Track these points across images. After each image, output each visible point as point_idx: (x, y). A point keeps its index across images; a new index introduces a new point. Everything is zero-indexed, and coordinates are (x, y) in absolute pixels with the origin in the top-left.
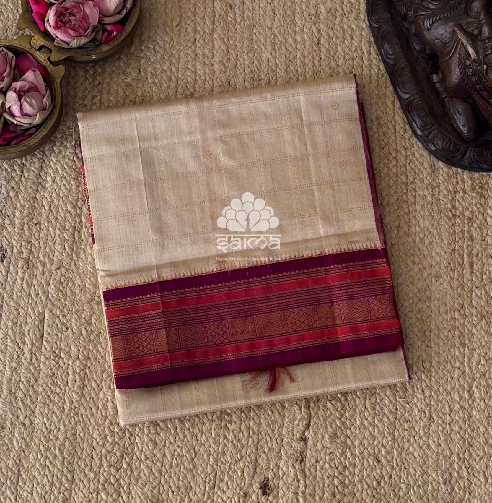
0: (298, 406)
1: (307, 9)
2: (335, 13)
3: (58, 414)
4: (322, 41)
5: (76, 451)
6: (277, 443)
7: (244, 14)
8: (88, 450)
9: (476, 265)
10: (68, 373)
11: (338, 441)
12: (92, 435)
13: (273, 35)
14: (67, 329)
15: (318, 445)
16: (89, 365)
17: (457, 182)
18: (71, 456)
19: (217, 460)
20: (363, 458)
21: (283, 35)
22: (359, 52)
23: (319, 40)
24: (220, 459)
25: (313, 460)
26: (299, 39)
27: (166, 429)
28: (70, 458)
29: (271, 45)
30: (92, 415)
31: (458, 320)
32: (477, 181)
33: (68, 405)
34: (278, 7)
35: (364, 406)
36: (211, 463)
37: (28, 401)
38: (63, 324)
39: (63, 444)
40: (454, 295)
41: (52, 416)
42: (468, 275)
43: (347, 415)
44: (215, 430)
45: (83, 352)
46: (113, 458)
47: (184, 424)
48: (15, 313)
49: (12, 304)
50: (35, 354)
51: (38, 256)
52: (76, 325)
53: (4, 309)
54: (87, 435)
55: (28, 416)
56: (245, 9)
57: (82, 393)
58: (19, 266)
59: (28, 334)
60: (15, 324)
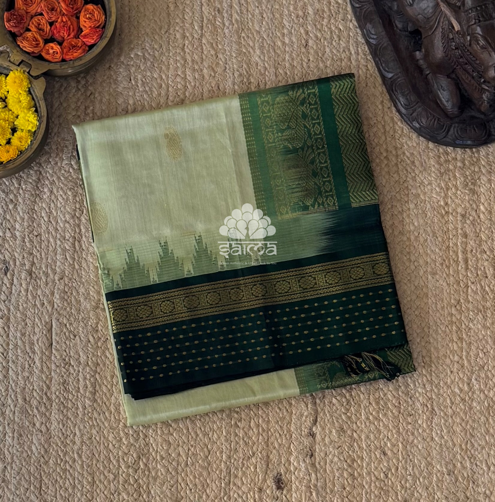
0: (305, 402)
1: (295, 11)
2: (323, 14)
3: (72, 419)
4: (311, 42)
5: (93, 454)
6: (287, 439)
7: (232, 18)
8: (105, 452)
9: (471, 261)
10: (78, 380)
11: (345, 435)
12: (108, 438)
13: (262, 38)
14: (75, 336)
15: (326, 439)
16: (98, 370)
17: (450, 179)
18: (90, 459)
19: (230, 457)
20: (370, 451)
21: (271, 38)
22: (347, 53)
23: (307, 42)
24: (233, 456)
25: (322, 454)
26: (287, 40)
27: (178, 429)
28: (88, 461)
29: (260, 48)
30: (106, 419)
31: (455, 316)
32: (470, 178)
33: (81, 409)
34: (266, 10)
35: (368, 402)
36: (224, 460)
37: (43, 409)
38: (70, 332)
39: (80, 449)
40: (450, 292)
41: (67, 422)
42: (463, 271)
43: (353, 410)
44: (225, 428)
45: (92, 359)
46: (130, 459)
47: (195, 424)
48: (23, 324)
49: (19, 315)
50: (45, 363)
51: (40, 267)
52: (83, 333)
53: (11, 320)
54: (102, 439)
55: (44, 422)
56: (233, 12)
57: (94, 397)
58: (22, 278)
59: (38, 343)
60: (23, 335)
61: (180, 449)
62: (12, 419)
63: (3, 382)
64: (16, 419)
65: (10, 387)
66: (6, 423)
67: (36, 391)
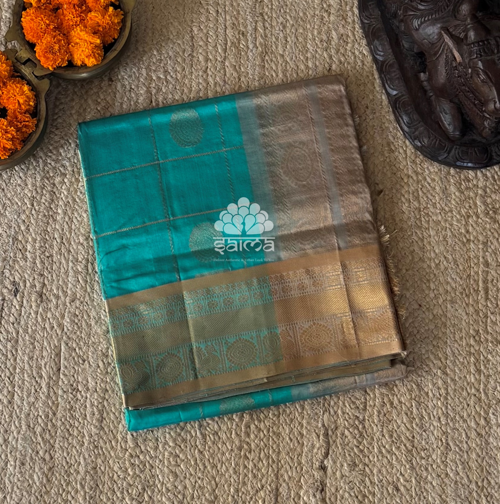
0: (317, 434)
1: (319, 36)
2: (347, 39)
3: (77, 447)
4: (334, 67)
5: (97, 485)
6: (297, 472)
7: (256, 41)
8: (109, 483)
9: (491, 291)
10: (86, 406)
11: (357, 469)
12: (113, 468)
13: (285, 62)
14: (84, 361)
15: (337, 473)
16: (107, 397)
17: (470, 207)
18: (93, 489)
19: (238, 491)
20: (382, 486)
21: (295, 61)
22: (371, 78)
23: (331, 66)
24: (241, 489)
25: (333, 489)
26: (310, 64)
27: (186, 460)
28: (92, 492)
30: (112, 448)
31: (473, 346)
32: (490, 206)
33: (87, 438)
34: (290, 34)
35: (381, 434)
36: (232, 494)
37: (47, 435)
38: (79, 356)
39: (84, 479)
40: (469, 322)
41: (72, 450)
42: (482, 301)
43: (365, 443)
44: (234, 460)
45: (100, 385)
46: (134, 491)
47: (204, 456)
48: (31, 347)
49: (27, 338)
50: (53, 388)
51: (51, 288)
52: (93, 357)
53: (20, 343)
54: (107, 468)
55: (48, 450)
56: (257, 36)
57: (101, 426)
58: (33, 300)
59: (45, 368)
60: (31, 358)
61: (187, 481)
62: (15, 446)
63: (8, 407)
64: (19, 446)
65: (14, 413)
66: (9, 451)
67: (41, 417)
